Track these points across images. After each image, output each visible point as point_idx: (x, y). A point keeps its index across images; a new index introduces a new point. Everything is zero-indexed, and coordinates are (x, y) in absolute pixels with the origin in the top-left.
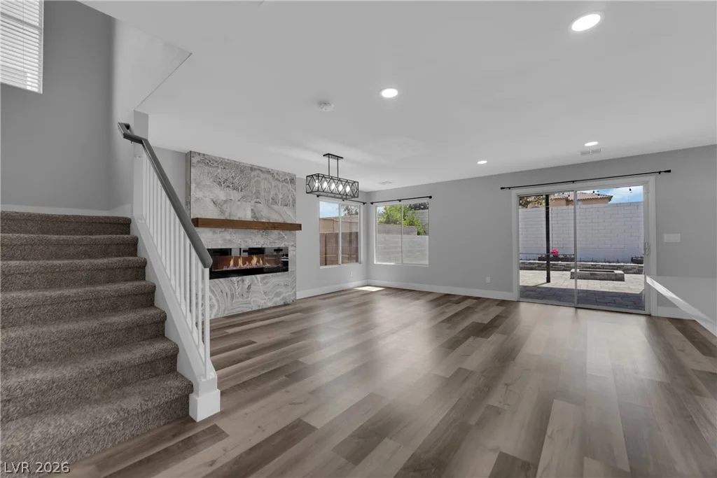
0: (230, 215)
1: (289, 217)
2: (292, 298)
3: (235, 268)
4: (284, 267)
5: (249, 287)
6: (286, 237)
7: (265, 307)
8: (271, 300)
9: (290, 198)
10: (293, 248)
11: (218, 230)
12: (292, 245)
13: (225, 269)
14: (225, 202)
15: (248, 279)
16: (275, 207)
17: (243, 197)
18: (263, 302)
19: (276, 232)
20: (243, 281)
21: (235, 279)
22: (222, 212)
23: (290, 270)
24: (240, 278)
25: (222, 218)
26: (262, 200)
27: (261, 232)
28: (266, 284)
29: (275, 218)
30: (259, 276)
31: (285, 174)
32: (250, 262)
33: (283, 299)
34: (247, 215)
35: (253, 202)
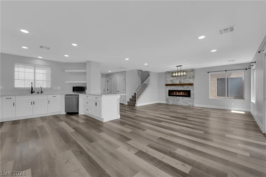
0: (174, 83)
1: (191, 81)
2: (193, 105)
3: (176, 94)
4: (189, 96)
5: (178, 99)
6: (190, 87)
7: (182, 105)
8: (184, 104)
9: (192, 76)
10: (193, 91)
11: (171, 86)
12: (192, 90)
13: (173, 94)
14: (173, 80)
15: (178, 97)
16: (186, 79)
17: (177, 78)
18: (182, 104)
19: (187, 86)
20: (177, 98)
21: (175, 97)
22: (172, 82)
23: (191, 97)
24: (176, 97)
25: (172, 84)
26: (182, 78)
27: (182, 86)
28: (183, 99)
29: (186, 82)
30: (181, 97)
31: (189, 69)
32: (180, 93)
33: (189, 105)
34: (178, 83)
35: (179, 79)
